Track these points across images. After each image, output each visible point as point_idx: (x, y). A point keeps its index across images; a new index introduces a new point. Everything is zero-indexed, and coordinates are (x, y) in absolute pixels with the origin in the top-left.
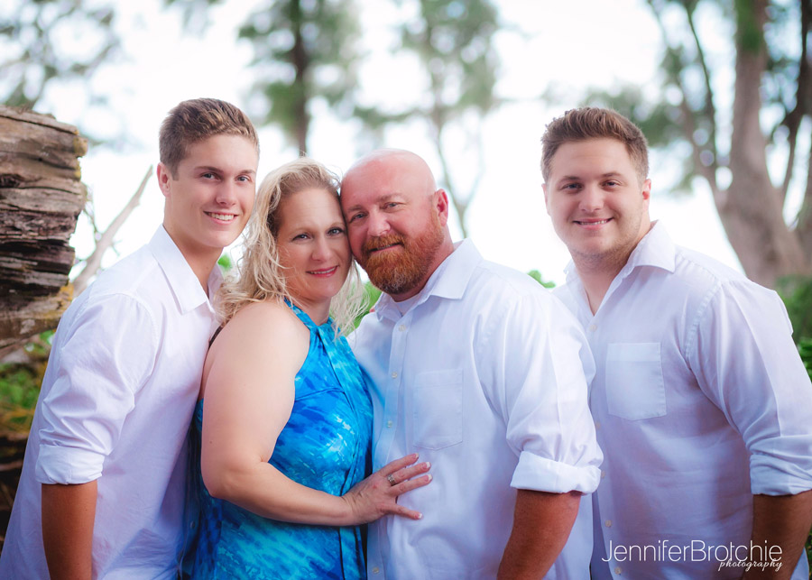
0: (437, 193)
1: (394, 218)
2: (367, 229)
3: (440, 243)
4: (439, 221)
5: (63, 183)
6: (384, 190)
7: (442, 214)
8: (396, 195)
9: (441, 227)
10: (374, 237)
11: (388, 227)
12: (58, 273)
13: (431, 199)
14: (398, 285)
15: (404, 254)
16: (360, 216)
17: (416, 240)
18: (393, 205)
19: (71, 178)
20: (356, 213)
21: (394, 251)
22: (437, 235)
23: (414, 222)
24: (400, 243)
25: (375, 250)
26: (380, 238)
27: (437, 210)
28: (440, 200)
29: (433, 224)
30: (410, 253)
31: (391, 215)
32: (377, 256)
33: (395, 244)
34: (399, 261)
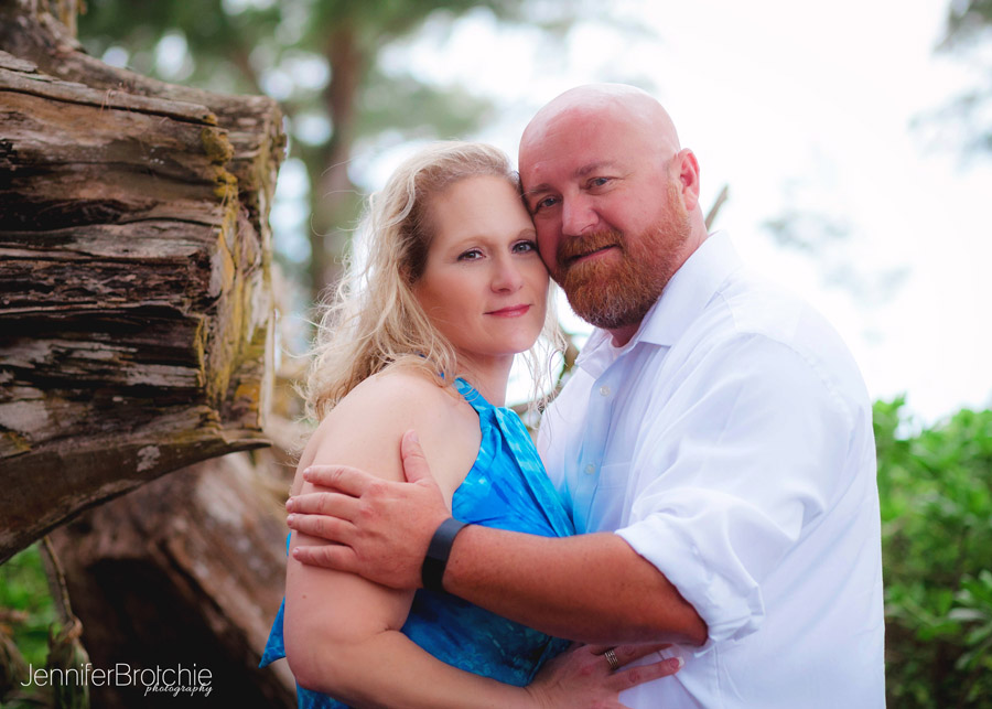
0: (680, 155)
1: (604, 203)
2: (562, 225)
3: (683, 239)
4: (683, 204)
5: (193, 209)
6: (585, 158)
7: (689, 190)
8: (605, 164)
9: (686, 212)
10: (573, 238)
11: (594, 219)
12: (176, 364)
13: (667, 167)
14: (614, 316)
15: (622, 265)
16: (549, 202)
17: (643, 238)
18: (602, 181)
19: (210, 200)
20: (541, 196)
21: (608, 259)
22: (679, 226)
23: (636, 208)
24: (616, 245)
25: (577, 258)
26: (581, 238)
27: (679, 184)
28: (684, 167)
29: (671, 208)
30: (633, 260)
31: (597, 198)
32: (581, 268)
33: (607, 248)
34: (615, 276)
